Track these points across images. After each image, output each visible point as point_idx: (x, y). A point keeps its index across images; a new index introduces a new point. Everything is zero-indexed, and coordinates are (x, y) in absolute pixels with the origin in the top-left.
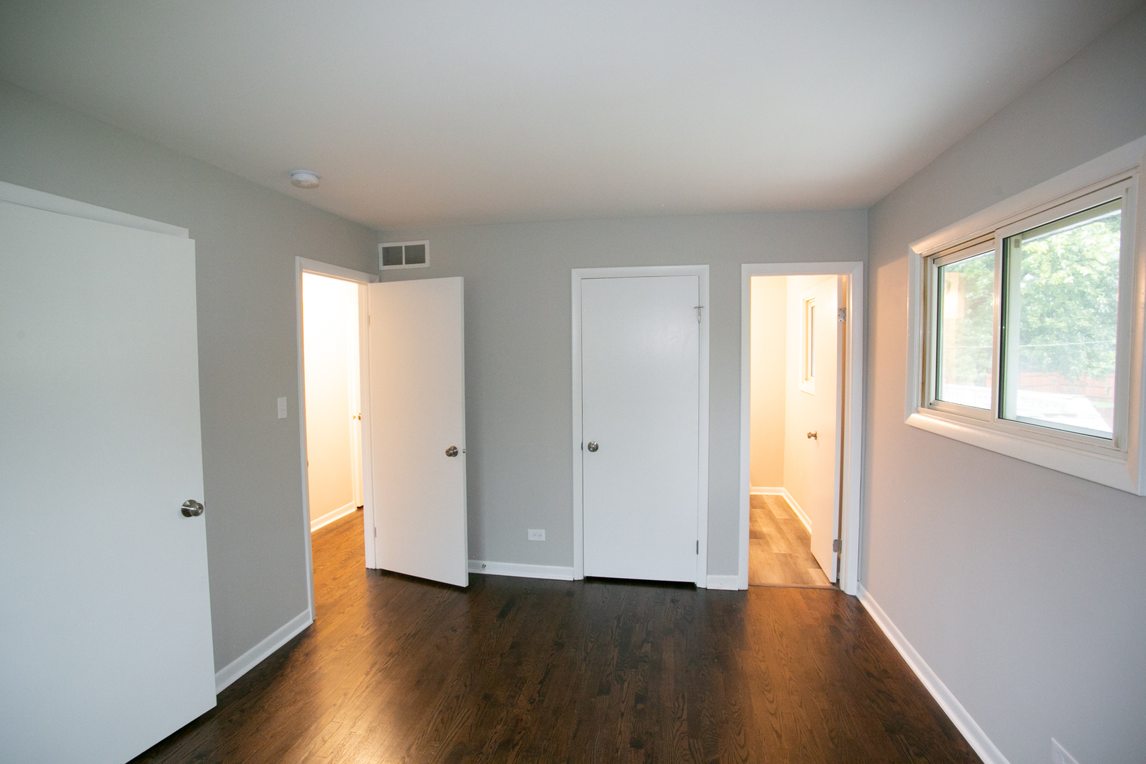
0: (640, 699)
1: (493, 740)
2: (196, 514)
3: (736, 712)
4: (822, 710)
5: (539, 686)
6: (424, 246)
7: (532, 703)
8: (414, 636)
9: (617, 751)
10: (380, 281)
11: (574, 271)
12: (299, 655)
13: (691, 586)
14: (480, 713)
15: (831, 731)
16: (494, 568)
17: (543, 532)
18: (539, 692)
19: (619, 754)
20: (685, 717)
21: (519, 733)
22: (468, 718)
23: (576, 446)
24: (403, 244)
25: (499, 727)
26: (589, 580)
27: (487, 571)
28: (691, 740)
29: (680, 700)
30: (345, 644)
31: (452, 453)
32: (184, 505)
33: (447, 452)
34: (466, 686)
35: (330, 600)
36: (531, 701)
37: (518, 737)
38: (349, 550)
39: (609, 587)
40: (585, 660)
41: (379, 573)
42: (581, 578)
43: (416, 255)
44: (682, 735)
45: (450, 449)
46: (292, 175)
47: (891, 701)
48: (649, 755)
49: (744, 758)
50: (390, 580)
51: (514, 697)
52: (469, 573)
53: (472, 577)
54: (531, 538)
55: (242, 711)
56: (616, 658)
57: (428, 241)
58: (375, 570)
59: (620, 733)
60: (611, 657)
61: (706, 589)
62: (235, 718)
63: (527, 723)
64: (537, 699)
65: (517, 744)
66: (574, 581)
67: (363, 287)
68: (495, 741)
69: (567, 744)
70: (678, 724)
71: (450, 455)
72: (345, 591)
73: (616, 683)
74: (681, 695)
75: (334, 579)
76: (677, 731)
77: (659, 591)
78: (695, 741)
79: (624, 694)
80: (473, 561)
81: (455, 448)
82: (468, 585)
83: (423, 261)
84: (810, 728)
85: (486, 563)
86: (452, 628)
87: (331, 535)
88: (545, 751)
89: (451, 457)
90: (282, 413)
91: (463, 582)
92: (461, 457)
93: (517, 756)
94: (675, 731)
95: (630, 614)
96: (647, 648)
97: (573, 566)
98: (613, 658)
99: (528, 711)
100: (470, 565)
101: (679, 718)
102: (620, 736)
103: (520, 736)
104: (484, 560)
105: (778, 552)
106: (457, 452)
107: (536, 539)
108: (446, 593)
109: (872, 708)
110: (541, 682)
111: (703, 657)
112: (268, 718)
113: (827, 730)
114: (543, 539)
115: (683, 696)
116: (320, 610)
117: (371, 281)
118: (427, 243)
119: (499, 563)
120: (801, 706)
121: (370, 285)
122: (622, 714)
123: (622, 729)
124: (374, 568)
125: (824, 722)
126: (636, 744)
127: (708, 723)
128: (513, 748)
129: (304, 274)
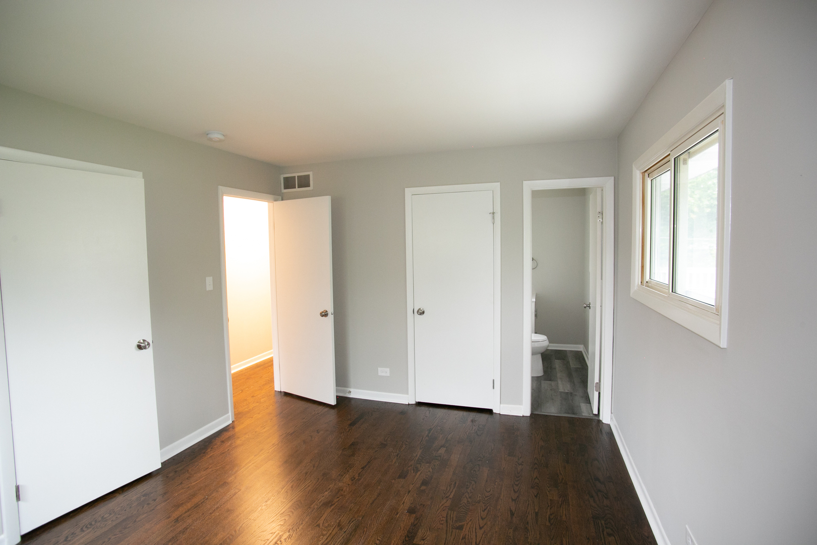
0: (425, 483)
1: (320, 501)
2: (145, 348)
3: (488, 497)
4: (550, 500)
5: (361, 470)
6: (309, 175)
7: (352, 480)
8: (291, 434)
9: (397, 514)
10: (282, 200)
11: (406, 190)
12: (218, 442)
13: (489, 411)
14: (317, 483)
15: (551, 515)
16: (356, 393)
17: (388, 370)
18: (359, 474)
19: (398, 516)
20: (451, 497)
21: (338, 498)
22: (309, 486)
23: (410, 311)
24: (296, 175)
25: (326, 493)
26: (420, 404)
27: (352, 396)
28: (450, 512)
29: (453, 485)
30: (247, 437)
31: (324, 314)
32: (139, 342)
33: (321, 314)
34: (314, 467)
35: (247, 410)
36: (353, 479)
37: (335, 500)
38: (267, 378)
39: (431, 409)
40: (397, 456)
41: (283, 394)
42: (414, 402)
43: (304, 182)
44: (445, 508)
45: (323, 312)
46: (207, 134)
47: (605, 498)
48: (417, 519)
49: (481, 526)
50: (288, 399)
51: (342, 476)
52: (337, 396)
53: (339, 398)
54: (380, 374)
55: (176, 472)
56: (418, 456)
57: (312, 172)
58: (280, 392)
59: (404, 503)
60: (415, 455)
61: (499, 414)
62: (171, 475)
63: (345, 492)
64: (357, 478)
65: (334, 504)
66: (409, 404)
67: (271, 204)
68: (321, 501)
69: (366, 507)
70: (445, 501)
71: (323, 316)
72: (258, 404)
73: (412, 472)
74: (453, 483)
75: (253, 397)
76: (442, 505)
77: (465, 413)
78: (452, 513)
79: (415, 480)
80: (340, 388)
81: (327, 311)
82: (336, 403)
83: (309, 186)
84: (537, 511)
85: (351, 390)
86: (317, 431)
87: (259, 369)
88: (350, 510)
89: (324, 317)
90: (209, 286)
91: (333, 402)
92: (331, 317)
93: (331, 511)
94: (441, 505)
95: (439, 428)
96: (442, 451)
97: (408, 394)
98: (417, 456)
99: (349, 485)
100: (337, 391)
101: (447, 497)
102: (402, 505)
103: (338, 499)
104: (350, 388)
105: (562, 391)
106: (327, 314)
107: (384, 374)
108: (320, 408)
109: (589, 501)
110: (363, 468)
111: (479, 459)
112: (190, 477)
113: (549, 513)
114: (388, 374)
115: (456, 483)
116: (238, 415)
117: (276, 200)
118: (311, 174)
119: (360, 390)
120: (536, 496)
121: (275, 202)
122: (409, 492)
123: (406, 501)
124: (279, 391)
125: (549, 508)
126: (411, 511)
127: (466, 502)
128: (331, 506)
129: (224, 197)
